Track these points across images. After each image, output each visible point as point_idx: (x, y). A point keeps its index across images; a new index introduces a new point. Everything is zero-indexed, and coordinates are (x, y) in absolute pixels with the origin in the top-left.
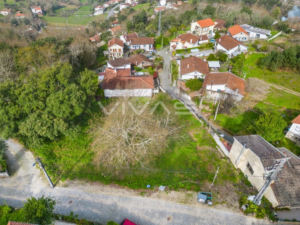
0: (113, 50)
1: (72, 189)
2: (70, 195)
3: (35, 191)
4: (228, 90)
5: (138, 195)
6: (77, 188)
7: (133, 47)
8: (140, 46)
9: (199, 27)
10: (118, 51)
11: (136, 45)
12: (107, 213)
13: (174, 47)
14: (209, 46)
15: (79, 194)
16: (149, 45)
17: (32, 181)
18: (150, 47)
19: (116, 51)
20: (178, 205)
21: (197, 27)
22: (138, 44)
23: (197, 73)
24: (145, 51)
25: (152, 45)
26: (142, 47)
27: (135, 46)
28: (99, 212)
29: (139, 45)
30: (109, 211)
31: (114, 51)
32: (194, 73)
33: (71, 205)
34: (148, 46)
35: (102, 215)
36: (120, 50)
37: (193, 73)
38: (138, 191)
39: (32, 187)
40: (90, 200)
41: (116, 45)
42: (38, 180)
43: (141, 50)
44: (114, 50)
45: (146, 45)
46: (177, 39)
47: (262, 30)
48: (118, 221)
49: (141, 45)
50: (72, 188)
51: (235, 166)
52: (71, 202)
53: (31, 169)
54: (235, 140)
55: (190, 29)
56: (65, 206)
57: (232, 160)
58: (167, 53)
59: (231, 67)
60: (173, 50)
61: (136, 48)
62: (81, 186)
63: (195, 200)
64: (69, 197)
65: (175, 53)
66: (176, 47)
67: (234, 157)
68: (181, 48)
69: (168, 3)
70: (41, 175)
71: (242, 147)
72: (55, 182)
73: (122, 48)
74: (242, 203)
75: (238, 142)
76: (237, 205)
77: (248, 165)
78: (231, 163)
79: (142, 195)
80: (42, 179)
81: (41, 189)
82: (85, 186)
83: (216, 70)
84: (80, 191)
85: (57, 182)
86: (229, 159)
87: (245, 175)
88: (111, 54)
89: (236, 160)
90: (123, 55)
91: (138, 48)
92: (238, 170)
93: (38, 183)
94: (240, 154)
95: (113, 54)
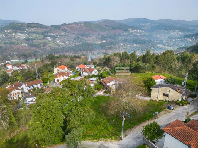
3: (117, 147)
7: (29, 88)
8: (34, 86)
9: (60, 70)
11: (31, 86)
13: (58, 81)
14: (77, 75)
17: (107, 146)
18: (41, 85)
21: (58, 70)
24: (38, 88)
25: (42, 84)
26: (36, 86)
31: (14, 95)
33: (141, 138)
34: (39, 85)
36: (18, 93)
38: (152, 119)
41: (16, 90)
43: (36, 88)
44: (13, 94)
45: (38, 84)
46: (57, 76)
47: (90, 65)
49: (35, 86)
50: (130, 134)
51: (158, 100)
52: (139, 138)
53: (95, 144)
54: (152, 89)
55: (54, 73)
56: (140, 141)
57: (154, 99)
58: (55, 85)
59: (101, 78)
60: (58, 82)
61: (31, 88)
62: (132, 131)
63: (170, 110)
64: (135, 137)
65: (62, 82)
66: (59, 80)
67: (155, 97)
68: (63, 80)
69: (14, 67)
70: (106, 142)
71: (158, 89)
72: (119, 138)
73: (20, 91)
74: (179, 104)
75: (154, 89)
76: (178, 106)
77: (164, 95)
78: (154, 100)
79: (156, 119)
80: (110, 142)
81: (118, 144)
82: (133, 130)
83: (95, 81)
84: (135, 132)
85: (120, 137)
86: (152, 100)
87: (164, 100)
88: (12, 98)
89: (157, 97)
90: (22, 96)
91: (32, 88)
92: (160, 100)
93: (112, 144)
94: (158, 92)
95: (14, 97)
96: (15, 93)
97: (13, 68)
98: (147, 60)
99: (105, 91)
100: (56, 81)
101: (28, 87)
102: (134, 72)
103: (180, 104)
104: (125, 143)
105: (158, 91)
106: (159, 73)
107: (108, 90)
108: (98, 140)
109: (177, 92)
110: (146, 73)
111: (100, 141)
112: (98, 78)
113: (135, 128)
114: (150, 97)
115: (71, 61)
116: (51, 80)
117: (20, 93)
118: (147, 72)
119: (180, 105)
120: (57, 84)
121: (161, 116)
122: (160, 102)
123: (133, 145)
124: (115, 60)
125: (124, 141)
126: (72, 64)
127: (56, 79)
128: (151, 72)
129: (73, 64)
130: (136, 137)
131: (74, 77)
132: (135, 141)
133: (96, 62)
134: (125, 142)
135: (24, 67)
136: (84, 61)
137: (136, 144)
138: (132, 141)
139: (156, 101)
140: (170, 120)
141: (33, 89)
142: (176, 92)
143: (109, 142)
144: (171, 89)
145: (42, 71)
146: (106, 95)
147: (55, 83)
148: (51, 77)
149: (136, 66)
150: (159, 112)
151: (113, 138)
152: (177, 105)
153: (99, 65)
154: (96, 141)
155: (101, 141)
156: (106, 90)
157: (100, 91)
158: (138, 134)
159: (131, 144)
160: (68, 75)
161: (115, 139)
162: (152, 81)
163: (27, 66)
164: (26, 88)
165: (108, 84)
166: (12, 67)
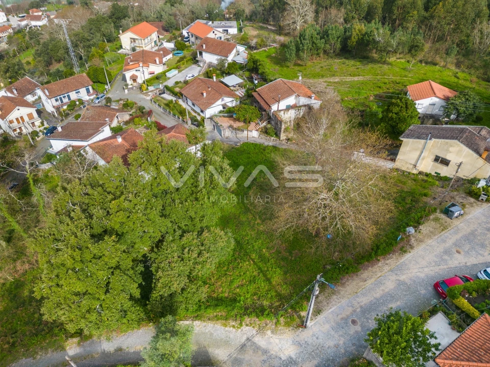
0: (15, 121)
1: (331, 308)
2: (340, 317)
3: (291, 353)
4: (303, 101)
5: (402, 254)
6: (334, 303)
7: (57, 100)
8: (69, 96)
9: (137, 39)
10: (26, 119)
11: (62, 96)
12: (407, 296)
13: (134, 79)
14: (186, 61)
15: (348, 306)
16: (85, 89)
17: (264, 347)
18: (88, 92)
19: (23, 120)
20: (446, 234)
21: (134, 40)
22: (64, 93)
23: (225, 98)
24: (81, 102)
25: (90, 88)
26: (73, 96)
27: (61, 99)
28: (398, 303)
29: (66, 95)
30: (404, 293)
31: (19, 122)
32: (221, 100)
33: (359, 324)
34: (83, 91)
35: (406, 303)
36: (30, 116)
37: (220, 102)
38: (394, 251)
39: (277, 352)
40: (369, 301)
41: (20, 108)
42: (269, 338)
43: (74, 101)
44: (17, 119)
45: (80, 90)
46: (131, 63)
47: (225, 23)
48: (427, 294)
49: (70, 94)
50: (329, 307)
51: (415, 172)
52: (354, 322)
53: (232, 336)
54: (405, 140)
55: (121, 47)
56: (356, 332)
57: (403, 169)
58: (126, 91)
59: (255, 76)
60: (135, 84)
61: (62, 102)
62: (335, 297)
63: (448, 220)
64: (342, 319)
65: (145, 86)
66: (137, 77)
67: (407, 163)
68: (148, 77)
69: (10, 17)
70: (261, 330)
71: (423, 141)
72: (298, 320)
73: (33, 111)
74: (476, 194)
75: (411, 140)
76: (472, 200)
77: (437, 159)
78: (403, 172)
79: (405, 252)
80: (272, 332)
81: (294, 343)
82: (339, 293)
83: (237, 87)
84: (344, 302)
85: (300, 317)
86: (397, 170)
87: (433, 174)
88: (15, 130)
89: (413, 162)
90: (42, 124)
91: (66, 100)
92: (420, 173)
93: (277, 341)
94: (422, 152)
95: (20, 128)
96: (22, 118)
97: (8, 20)
98: (395, 12)
99: (265, 127)
100: (129, 82)
101: (53, 100)
102: (354, 57)
103: (480, 196)
104: (315, 338)
105: (421, 146)
106: (427, 63)
107: (273, 126)
108: (241, 324)
109: (480, 156)
110: (389, 64)
111: (245, 329)
112: (247, 74)
113: (343, 285)
114: (393, 160)
115: (168, 5)
116: (113, 72)
117: (35, 115)
118: (392, 59)
119: (480, 198)
120: (132, 88)
121: (421, 241)
122: (420, 177)
123: (337, 346)
124: (298, 11)
125: (311, 333)
126: (172, 18)
127: (128, 75)
128: (403, 61)
129: (175, 15)
130: (345, 320)
131: (178, 68)
132: (341, 333)
133: (244, 11)
134: (313, 335)
135: (38, 18)
136: (205, 6)
137: (344, 343)
138: (333, 333)
139: (409, 173)
140: (446, 257)
141: (69, 106)
142: (477, 156)
143: (269, 332)
144: (462, 145)
145: (88, 43)
146: (266, 144)
147: (127, 85)
148: (113, 62)
149: (362, 38)
150: (417, 224)
151: (282, 320)
152: (471, 196)
153: (251, 16)
154: (234, 326)
155: (247, 325)
156: (269, 122)
157: (253, 124)
158: (350, 309)
159: (331, 343)
160: (161, 62)
161: (287, 324)
162: (407, 107)
163: (48, 17)
164: (49, 101)
165: (274, 108)
166: (5, 19)
